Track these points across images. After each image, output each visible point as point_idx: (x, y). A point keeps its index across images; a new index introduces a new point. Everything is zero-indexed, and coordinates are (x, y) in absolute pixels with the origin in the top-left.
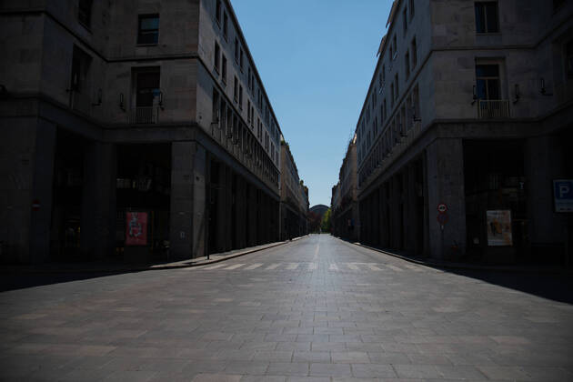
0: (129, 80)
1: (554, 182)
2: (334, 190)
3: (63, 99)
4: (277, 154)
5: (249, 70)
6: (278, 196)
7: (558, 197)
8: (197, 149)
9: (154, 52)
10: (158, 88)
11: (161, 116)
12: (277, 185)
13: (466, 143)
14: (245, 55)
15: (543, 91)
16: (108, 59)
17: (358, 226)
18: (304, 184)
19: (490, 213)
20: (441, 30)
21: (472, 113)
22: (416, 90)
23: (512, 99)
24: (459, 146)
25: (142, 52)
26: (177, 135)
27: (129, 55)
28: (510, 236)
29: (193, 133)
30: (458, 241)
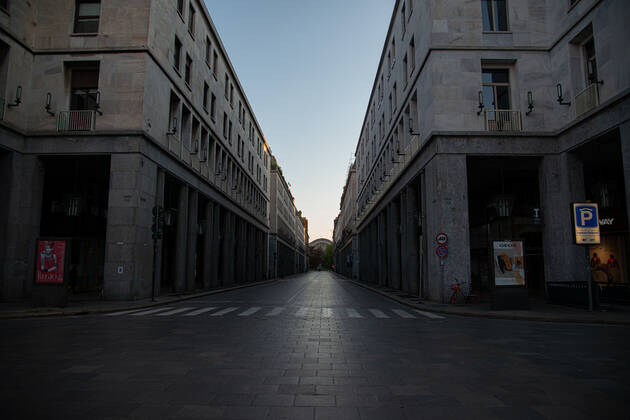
0: (60, 76)
1: (575, 205)
4: (265, 179)
5: (227, 78)
6: (266, 227)
7: (580, 225)
8: (142, 163)
9: (92, 43)
10: (97, 88)
11: (101, 124)
12: (265, 214)
13: (473, 161)
14: (220, 59)
15: (560, 100)
16: (34, 51)
17: (356, 262)
18: (302, 216)
19: (497, 245)
20: (441, 26)
21: (478, 125)
22: (415, 99)
23: (525, 109)
24: (462, 164)
25: (78, 43)
26: (118, 146)
27: (62, 45)
28: (522, 273)
29: (136, 144)
30: (461, 279)
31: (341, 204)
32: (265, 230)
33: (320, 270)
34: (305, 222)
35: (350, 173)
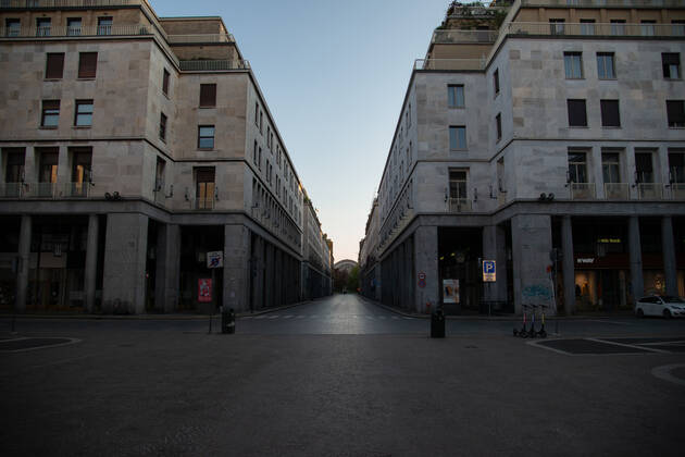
0: (191, 176)
2: (362, 244)
3: (151, 197)
4: (300, 215)
6: (300, 256)
7: (485, 272)
8: (243, 231)
9: (210, 155)
11: (218, 206)
12: (299, 244)
13: (441, 230)
15: (491, 195)
16: (174, 160)
17: (379, 287)
18: (328, 238)
19: (445, 281)
20: (425, 146)
21: (445, 208)
23: (473, 198)
24: (435, 232)
25: (201, 155)
26: (229, 220)
27: (192, 156)
28: (458, 296)
29: (240, 219)
30: (431, 299)
31: (367, 229)
32: (298, 257)
33: (345, 293)
34: (330, 245)
35: (374, 206)
